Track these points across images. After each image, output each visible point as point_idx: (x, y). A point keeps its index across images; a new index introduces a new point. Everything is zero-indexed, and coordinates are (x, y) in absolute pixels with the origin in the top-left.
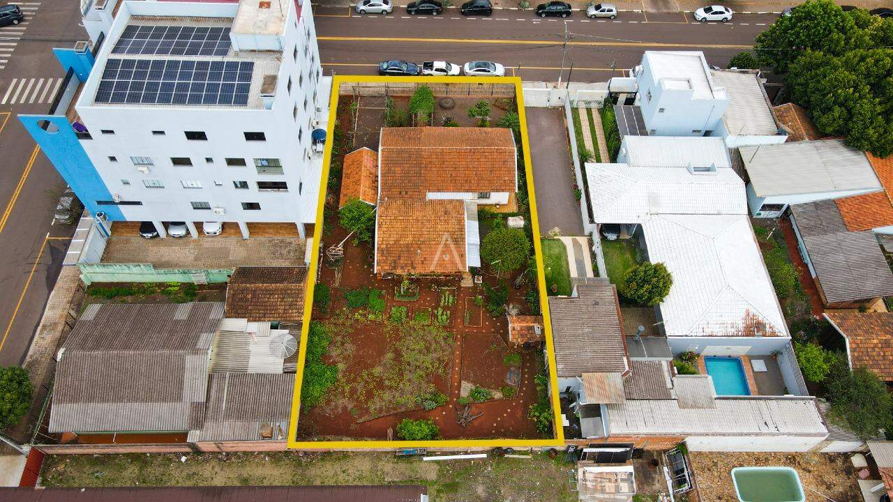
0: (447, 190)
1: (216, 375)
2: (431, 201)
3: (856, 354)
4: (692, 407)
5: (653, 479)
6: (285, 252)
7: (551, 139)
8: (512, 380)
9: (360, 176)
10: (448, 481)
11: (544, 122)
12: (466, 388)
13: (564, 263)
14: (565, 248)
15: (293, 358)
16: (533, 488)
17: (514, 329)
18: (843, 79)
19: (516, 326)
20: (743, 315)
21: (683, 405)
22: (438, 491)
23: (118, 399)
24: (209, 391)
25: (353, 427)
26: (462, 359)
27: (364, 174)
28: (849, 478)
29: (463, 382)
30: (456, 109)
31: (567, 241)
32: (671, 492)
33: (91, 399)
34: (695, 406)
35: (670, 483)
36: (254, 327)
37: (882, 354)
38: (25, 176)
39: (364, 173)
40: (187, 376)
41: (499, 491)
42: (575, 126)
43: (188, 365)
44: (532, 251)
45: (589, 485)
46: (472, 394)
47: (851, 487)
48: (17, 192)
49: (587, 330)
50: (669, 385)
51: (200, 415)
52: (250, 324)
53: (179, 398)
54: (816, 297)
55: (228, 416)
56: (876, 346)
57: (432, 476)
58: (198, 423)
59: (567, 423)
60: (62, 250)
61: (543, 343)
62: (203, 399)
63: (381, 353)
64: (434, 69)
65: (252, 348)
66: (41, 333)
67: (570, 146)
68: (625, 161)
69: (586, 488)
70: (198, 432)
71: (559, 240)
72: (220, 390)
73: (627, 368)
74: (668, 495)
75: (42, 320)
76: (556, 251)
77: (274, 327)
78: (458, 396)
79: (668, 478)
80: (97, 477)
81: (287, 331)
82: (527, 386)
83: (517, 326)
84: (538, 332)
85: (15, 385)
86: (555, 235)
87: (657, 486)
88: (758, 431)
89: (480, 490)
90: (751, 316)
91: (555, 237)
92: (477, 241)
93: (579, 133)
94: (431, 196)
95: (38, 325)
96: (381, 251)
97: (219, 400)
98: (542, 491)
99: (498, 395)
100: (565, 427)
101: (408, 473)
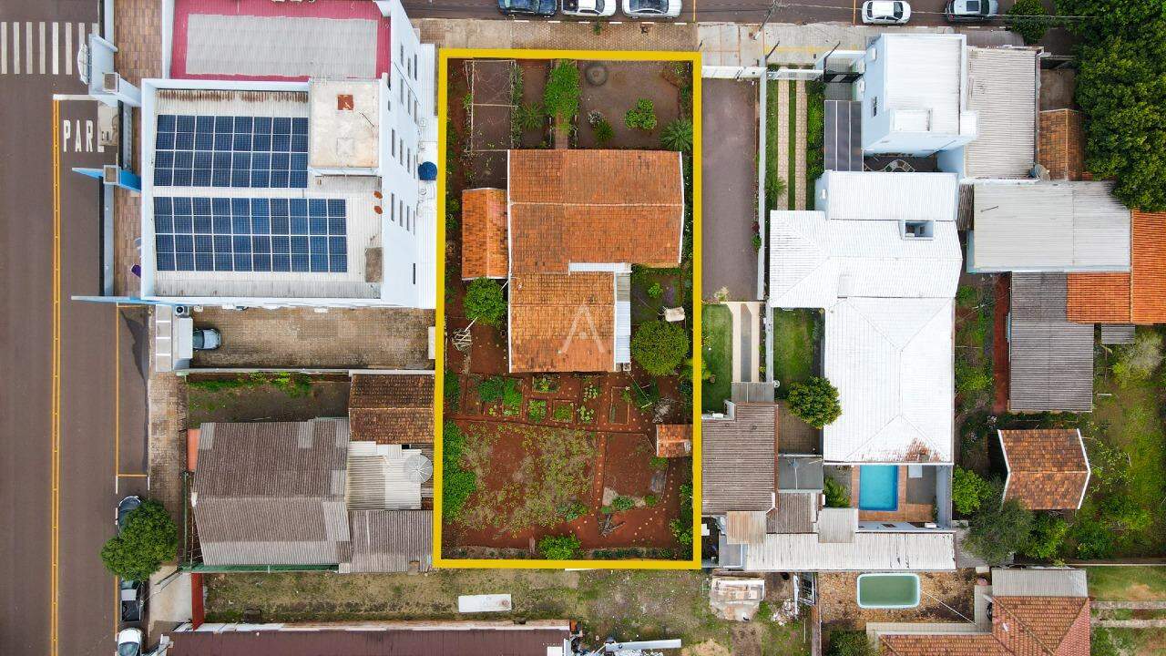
0: (594, 260)
1: (356, 512)
2: (573, 274)
3: (1014, 487)
4: (831, 542)
5: (782, 586)
6: (401, 327)
7: (735, 140)
8: (657, 486)
9: (485, 237)
10: (587, 589)
11: (729, 108)
12: (609, 497)
13: (727, 340)
14: (730, 317)
15: (428, 483)
16: (668, 594)
17: (662, 445)
18: (1140, 119)
19: (664, 443)
20: (910, 443)
21: (822, 539)
22: (579, 598)
23: (263, 538)
24: (351, 528)
25: (495, 538)
26: (605, 463)
27: (490, 234)
28: (967, 583)
29: (606, 489)
30: (608, 86)
31: (735, 307)
32: (796, 599)
33: (238, 539)
34: (835, 540)
35: (797, 591)
36: (384, 449)
37: (1041, 486)
38: (57, 210)
39: (490, 231)
40: (327, 518)
41: (636, 599)
42: (768, 116)
43: (326, 511)
44: (690, 355)
45: (721, 592)
46: (616, 501)
47: (966, 592)
48: (57, 237)
49: (738, 461)
50: (813, 518)
51: (346, 551)
52: (379, 446)
53: (323, 537)
54: (1004, 384)
55: (374, 549)
56: (1037, 479)
57: (574, 584)
58: (347, 558)
59: (706, 532)
60: (141, 322)
61: (690, 458)
62: (347, 539)
63: (520, 456)
64: (579, 10)
65: (385, 472)
66: (154, 433)
67: (758, 156)
68: (822, 209)
69: (718, 596)
70: (348, 565)
71: (725, 306)
72: (362, 528)
73: (774, 506)
74: (792, 601)
75: (150, 417)
76: (720, 322)
77: (405, 447)
78: (601, 506)
79: (796, 586)
80: (258, 586)
81: (419, 451)
82: (671, 493)
83: (667, 442)
84: (687, 448)
85: (159, 532)
86: (722, 299)
87: (784, 592)
88: (889, 568)
89: (618, 597)
90: (918, 443)
91: (722, 303)
92: (628, 332)
93: (772, 128)
94: (575, 267)
95: (147, 423)
96: (517, 348)
97: (363, 536)
98: (676, 597)
99: (640, 503)
100: (704, 538)
101: (551, 582)
